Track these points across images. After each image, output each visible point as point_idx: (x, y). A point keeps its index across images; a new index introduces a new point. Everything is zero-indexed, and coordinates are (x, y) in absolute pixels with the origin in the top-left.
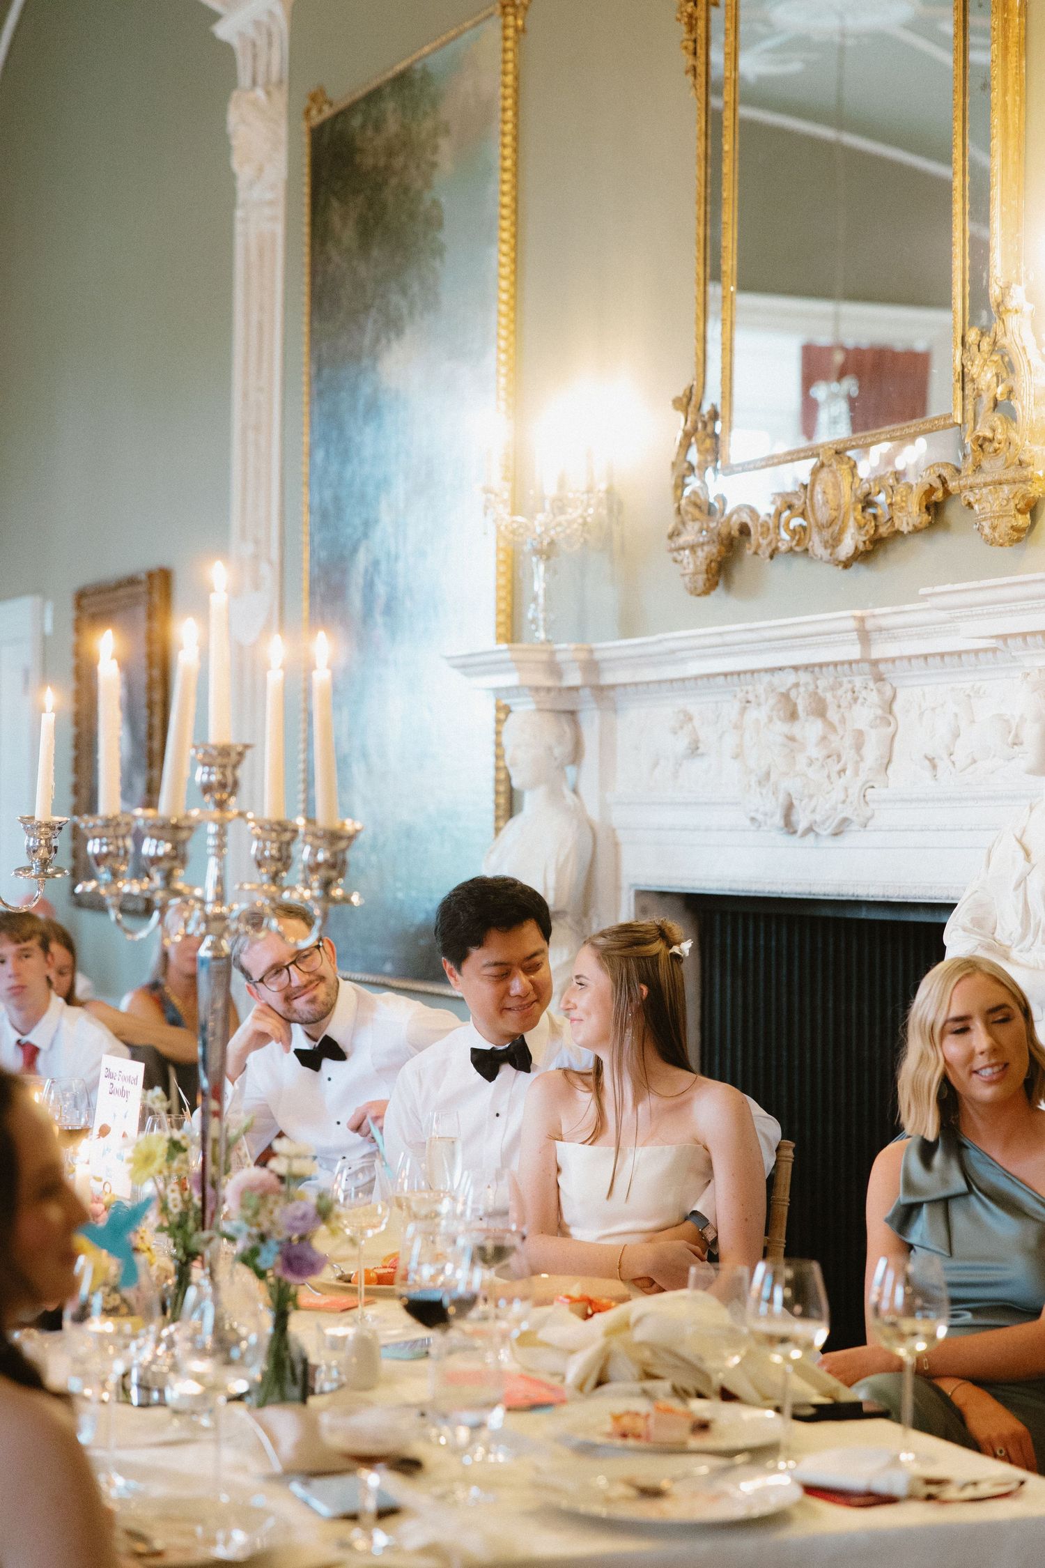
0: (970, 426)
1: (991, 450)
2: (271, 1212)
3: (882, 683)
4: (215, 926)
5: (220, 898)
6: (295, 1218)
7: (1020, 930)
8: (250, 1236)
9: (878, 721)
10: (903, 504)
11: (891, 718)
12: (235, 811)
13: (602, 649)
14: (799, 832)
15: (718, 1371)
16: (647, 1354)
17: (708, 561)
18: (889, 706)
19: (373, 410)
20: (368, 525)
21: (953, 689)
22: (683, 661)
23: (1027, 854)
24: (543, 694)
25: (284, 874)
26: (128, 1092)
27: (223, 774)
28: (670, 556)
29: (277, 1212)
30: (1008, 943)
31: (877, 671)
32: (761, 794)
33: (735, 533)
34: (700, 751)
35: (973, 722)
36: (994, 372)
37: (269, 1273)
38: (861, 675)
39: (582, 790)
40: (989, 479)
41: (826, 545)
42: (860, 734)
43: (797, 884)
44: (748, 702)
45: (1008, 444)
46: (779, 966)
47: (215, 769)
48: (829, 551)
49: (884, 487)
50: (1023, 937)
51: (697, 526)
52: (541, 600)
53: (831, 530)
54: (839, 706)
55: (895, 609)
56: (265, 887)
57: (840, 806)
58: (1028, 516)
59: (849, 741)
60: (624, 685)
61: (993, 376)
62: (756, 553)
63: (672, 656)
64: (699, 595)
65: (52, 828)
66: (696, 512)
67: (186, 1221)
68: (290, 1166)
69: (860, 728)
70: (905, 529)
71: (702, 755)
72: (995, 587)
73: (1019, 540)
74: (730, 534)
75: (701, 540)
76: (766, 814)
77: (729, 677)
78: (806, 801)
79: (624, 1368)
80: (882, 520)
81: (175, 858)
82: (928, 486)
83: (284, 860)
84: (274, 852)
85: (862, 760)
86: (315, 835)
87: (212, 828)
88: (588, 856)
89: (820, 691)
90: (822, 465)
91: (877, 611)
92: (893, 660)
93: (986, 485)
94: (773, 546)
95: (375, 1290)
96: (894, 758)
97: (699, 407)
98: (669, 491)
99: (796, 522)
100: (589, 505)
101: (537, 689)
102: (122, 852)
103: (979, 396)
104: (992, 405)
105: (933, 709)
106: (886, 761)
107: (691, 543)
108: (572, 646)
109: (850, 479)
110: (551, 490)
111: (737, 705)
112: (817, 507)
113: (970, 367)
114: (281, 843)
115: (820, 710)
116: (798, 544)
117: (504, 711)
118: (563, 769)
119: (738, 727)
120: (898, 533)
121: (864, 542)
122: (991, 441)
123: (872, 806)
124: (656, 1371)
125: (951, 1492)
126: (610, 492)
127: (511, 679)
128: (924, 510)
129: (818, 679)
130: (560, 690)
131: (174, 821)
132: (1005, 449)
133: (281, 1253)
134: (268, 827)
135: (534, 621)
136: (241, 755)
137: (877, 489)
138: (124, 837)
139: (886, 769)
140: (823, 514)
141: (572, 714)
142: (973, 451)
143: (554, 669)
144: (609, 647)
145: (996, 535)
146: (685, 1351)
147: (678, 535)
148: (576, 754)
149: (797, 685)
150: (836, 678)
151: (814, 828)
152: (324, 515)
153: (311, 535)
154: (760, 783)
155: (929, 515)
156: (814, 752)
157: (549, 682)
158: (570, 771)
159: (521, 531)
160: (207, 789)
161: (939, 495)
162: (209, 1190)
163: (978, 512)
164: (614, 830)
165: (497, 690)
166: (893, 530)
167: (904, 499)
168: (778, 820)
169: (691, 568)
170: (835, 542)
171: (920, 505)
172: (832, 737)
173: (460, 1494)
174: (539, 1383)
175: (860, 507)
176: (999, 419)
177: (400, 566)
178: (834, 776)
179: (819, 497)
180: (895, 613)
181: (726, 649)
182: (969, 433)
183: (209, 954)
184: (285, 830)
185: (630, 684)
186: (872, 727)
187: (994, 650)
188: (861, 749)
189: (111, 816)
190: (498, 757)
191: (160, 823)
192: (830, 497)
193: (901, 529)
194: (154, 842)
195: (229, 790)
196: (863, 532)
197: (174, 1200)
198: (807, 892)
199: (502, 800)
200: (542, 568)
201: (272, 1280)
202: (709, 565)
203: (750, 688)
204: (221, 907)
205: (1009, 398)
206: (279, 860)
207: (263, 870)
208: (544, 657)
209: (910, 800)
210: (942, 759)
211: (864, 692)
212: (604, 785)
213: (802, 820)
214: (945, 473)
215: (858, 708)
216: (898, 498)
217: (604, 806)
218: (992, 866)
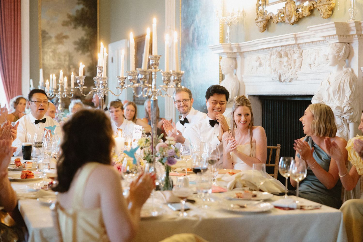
2: (165, 151)
3: (300, 49)
4: (154, 93)
6: (170, 152)
7: (328, 99)
8: (161, 156)
9: (299, 57)
10: (305, 10)
11: (302, 56)
12: (158, 69)
13: (241, 44)
14: (282, 81)
15: (259, 185)
16: (244, 182)
17: (264, 25)
18: (301, 54)
20: (193, 21)
21: (315, 50)
22: (258, 46)
23: (329, 83)
24: (229, 54)
25: (169, 83)
26: (139, 132)
27: (156, 62)
28: (256, 24)
29: (167, 151)
30: (325, 102)
31: (299, 46)
32: (274, 74)
34: (262, 65)
35: (319, 56)
37: (165, 164)
38: (295, 47)
39: (237, 74)
40: (323, 4)
41: (288, 20)
42: (295, 60)
43: (282, 92)
44: (272, 54)
46: (279, 111)
47: (154, 61)
48: (289, 21)
50: (328, 101)
51: (261, 17)
52: (229, 34)
53: (289, 17)
54: (291, 54)
56: (165, 86)
57: (291, 75)
58: (331, 12)
59: (292, 62)
60: (246, 52)
62: (274, 23)
63: (255, 45)
64: (262, 32)
65: (124, 79)
66: (261, 14)
68: (169, 142)
69: (295, 59)
70: (305, 16)
71: (262, 66)
72: (323, 26)
73: (329, 17)
74: (268, 19)
75: (262, 20)
76: (275, 78)
77: (268, 49)
78: (283, 75)
79: (239, 185)
80: (300, 14)
81: (145, 78)
82: (310, 6)
84: (167, 79)
85: (295, 65)
86: (174, 74)
87: (153, 73)
88: (238, 89)
89: (287, 51)
90: (288, 3)
91: (298, 33)
92: (302, 44)
93: (322, 5)
94: (277, 21)
95: (189, 172)
96: (302, 65)
98: (255, 10)
99: (282, 15)
100: (239, 14)
101: (227, 53)
102: (135, 79)
105: (311, 54)
106: (301, 65)
107: (260, 21)
108: (235, 44)
109: (294, 6)
110: (231, 12)
111: (269, 55)
112: (286, 12)
114: (168, 77)
115: (287, 55)
116: (282, 20)
118: (233, 70)
119: (269, 60)
120: (304, 17)
121: (296, 19)
123: (298, 75)
124: (246, 186)
125: (306, 208)
126: (243, 11)
127: (222, 51)
128: (309, 11)
129: (286, 48)
130: (232, 53)
131: (145, 71)
133: (167, 159)
134: (165, 74)
135: (227, 39)
136: (159, 57)
137: (299, 7)
138: (135, 75)
139: (301, 67)
140: (288, 13)
141: (235, 58)
143: (231, 49)
144: (243, 43)
145: (324, 16)
146: (252, 182)
147: (257, 19)
148: (236, 67)
149: (282, 50)
150: (290, 48)
151: (285, 80)
152: (184, 19)
153: (182, 23)
154: (274, 71)
155: (310, 12)
156: (285, 64)
157: (230, 51)
158: (235, 70)
159: (224, 20)
160: (152, 65)
161: (312, 8)
162: (153, 149)
163: (320, 11)
164: (244, 83)
165: (219, 53)
168: (278, 79)
169: (260, 27)
170: (290, 19)
171: (308, 10)
172: (289, 61)
173: (203, 207)
174: (222, 188)
175: (295, 11)
177: (200, 29)
178: (290, 69)
179: (287, 10)
180: (302, 33)
181: (267, 43)
183: (153, 99)
184: (169, 74)
185: (247, 51)
186: (297, 58)
187: (323, 40)
188: (295, 63)
190: (220, 69)
191: (142, 71)
192: (289, 10)
193: (304, 16)
194: (141, 75)
195: (157, 65)
196: (296, 17)
197: (147, 151)
198: (284, 94)
199: (221, 78)
200: (229, 28)
201: (166, 166)
203: (272, 51)
204: (155, 89)
206: (168, 80)
207: (164, 83)
208: (229, 46)
209: (306, 74)
210: (312, 65)
211: (296, 51)
212: (242, 73)
213: (283, 79)
214: (314, 3)
215: (295, 54)
216: (304, 9)
217: (242, 78)
218: (322, 86)
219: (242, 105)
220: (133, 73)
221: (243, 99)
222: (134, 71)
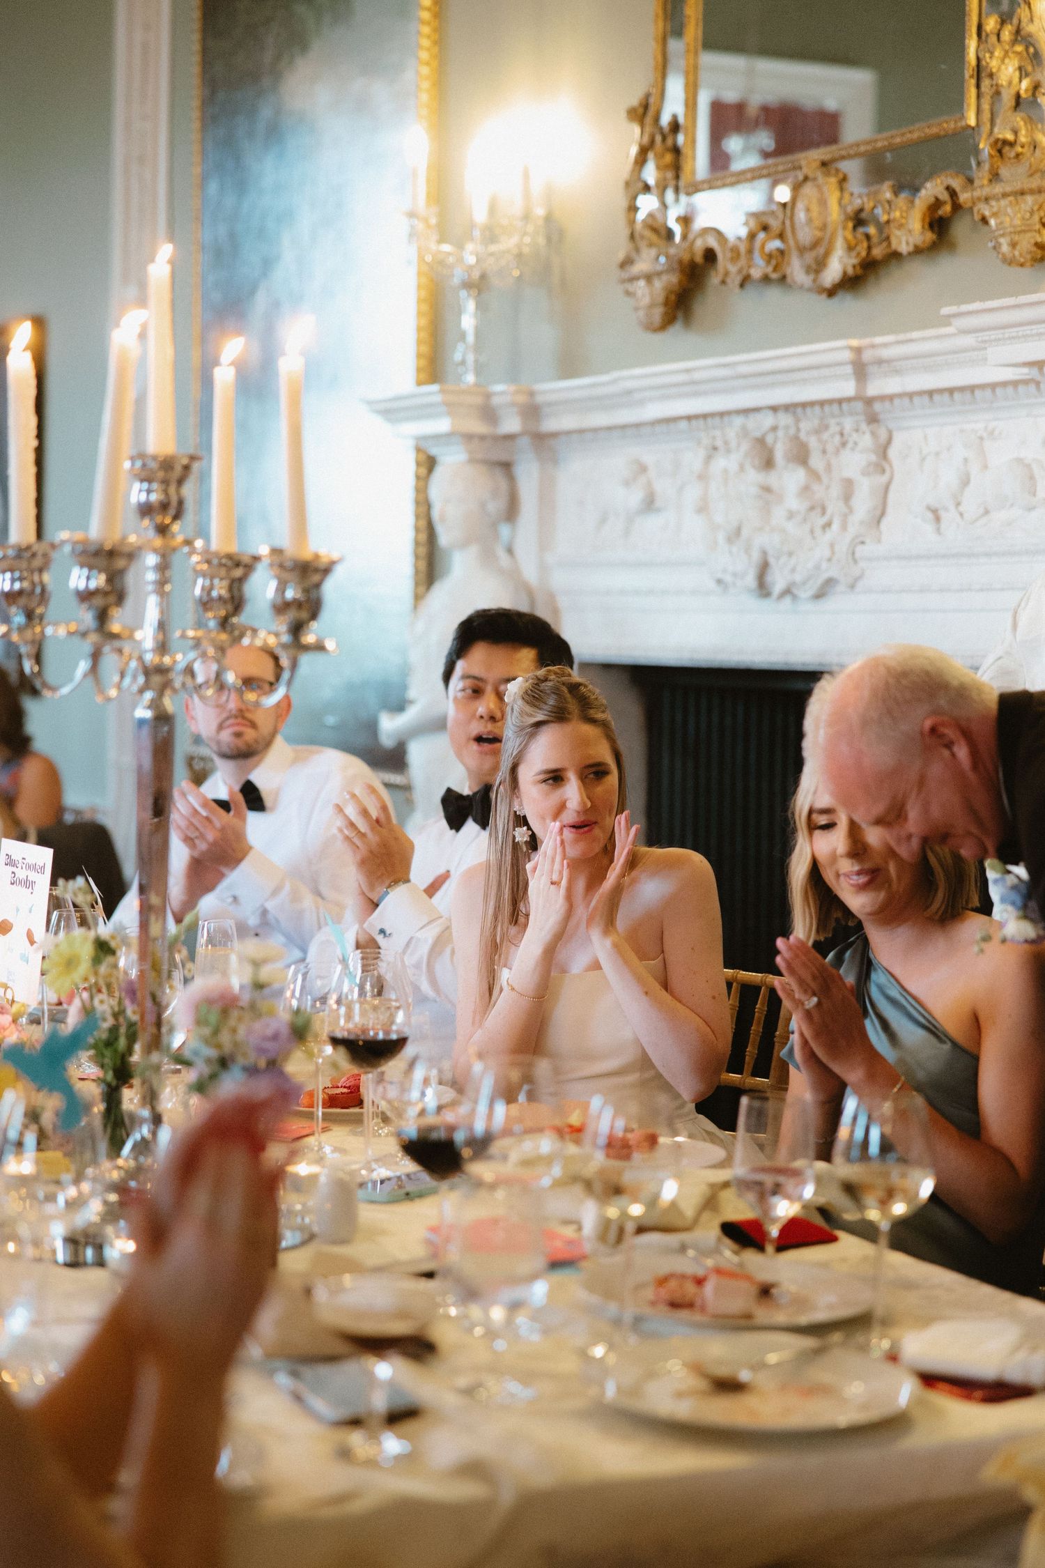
0: (986, 128)
1: (1012, 154)
2: (234, 1031)
3: (876, 424)
4: (157, 679)
5: (163, 647)
6: (266, 1038)
8: (208, 1061)
9: (871, 467)
10: (903, 221)
11: (886, 465)
12: (180, 538)
13: (544, 391)
14: (774, 595)
17: (666, 292)
18: (883, 451)
19: (275, 134)
20: (268, 264)
21: (962, 431)
22: (642, 403)
24: (476, 442)
25: (236, 619)
26: (33, 883)
27: (166, 492)
28: (621, 287)
29: (242, 1031)
31: (871, 410)
32: (730, 552)
33: (699, 259)
34: (656, 505)
35: (986, 467)
36: (1017, 65)
38: (852, 415)
40: (1008, 189)
41: (808, 270)
42: (849, 483)
44: (715, 449)
45: (1032, 148)
47: (155, 486)
48: (811, 278)
49: (879, 202)
51: (652, 252)
52: (471, 338)
53: (813, 254)
54: (824, 452)
55: (901, 337)
56: (213, 634)
57: (824, 564)
59: (836, 491)
60: (569, 433)
61: (1015, 70)
62: (723, 282)
63: (627, 397)
64: (654, 331)
66: (654, 237)
67: (116, 1039)
68: (256, 974)
69: (849, 476)
70: (904, 248)
71: (660, 509)
73: (1042, 259)
74: (692, 260)
75: (659, 268)
76: (735, 575)
77: (693, 421)
78: (783, 559)
80: (876, 240)
81: (110, 593)
82: (933, 199)
83: (236, 602)
84: (224, 592)
85: (851, 510)
86: (282, 567)
87: (151, 560)
89: (802, 435)
90: (806, 181)
91: (878, 340)
92: (891, 398)
93: (1005, 195)
94: (744, 272)
96: (890, 510)
97: (657, 118)
98: (617, 213)
99: (773, 245)
100: (525, 234)
101: (470, 437)
102: (38, 590)
103: (998, 93)
104: (1013, 103)
105: (937, 454)
106: (878, 513)
107: (646, 272)
108: (510, 388)
109: (839, 195)
110: (480, 216)
111: (702, 453)
112: (797, 226)
113: (988, 60)
114: (232, 581)
115: (801, 456)
116: (775, 270)
117: (428, 464)
118: (496, 527)
119: (703, 477)
120: (895, 256)
121: (854, 266)
122: (1011, 144)
123: (862, 564)
126: (548, 219)
127: (443, 425)
128: (927, 226)
129: (800, 421)
130: (495, 438)
131: (108, 547)
132: (1028, 154)
134: (215, 561)
135: (463, 363)
136: (187, 468)
137: (871, 205)
138: (40, 571)
139: (879, 522)
140: (805, 235)
141: (506, 467)
142: (991, 156)
143: (489, 413)
144: (552, 389)
145: (1017, 253)
147: (632, 263)
148: (511, 511)
149: (774, 429)
150: (822, 420)
151: (793, 590)
152: (218, 253)
154: (728, 539)
155: (933, 233)
156: (793, 502)
157: (479, 428)
158: (505, 530)
159: (449, 261)
160: (146, 510)
161: (946, 209)
163: (994, 228)
164: (553, 595)
165: (420, 439)
166: (889, 251)
167: (904, 214)
168: (751, 580)
169: (646, 301)
170: (819, 265)
171: (923, 221)
172: (815, 487)
175: (850, 225)
176: (1022, 119)
178: (818, 531)
179: (801, 215)
180: (898, 342)
181: (693, 388)
182: (984, 136)
183: (148, 714)
184: (238, 565)
185: (576, 432)
186: (863, 475)
187: (1025, 381)
188: (850, 499)
189: (24, 545)
191: (92, 548)
192: (814, 215)
193: (899, 250)
194: (85, 571)
195: (172, 512)
196: (854, 254)
199: (422, 564)
200: (471, 306)
202: (667, 298)
203: (718, 433)
204: (163, 657)
205: (1034, 95)
206: (230, 601)
207: (210, 614)
208: (478, 400)
209: (908, 558)
210: (946, 509)
211: (855, 435)
212: (544, 543)
213: (778, 581)
214: (956, 183)
215: (846, 455)
216: (897, 214)
217: (543, 568)
218: (1019, 629)
219: (560, 716)
220: (27, 555)
221: (564, 684)
222: (28, 548)
